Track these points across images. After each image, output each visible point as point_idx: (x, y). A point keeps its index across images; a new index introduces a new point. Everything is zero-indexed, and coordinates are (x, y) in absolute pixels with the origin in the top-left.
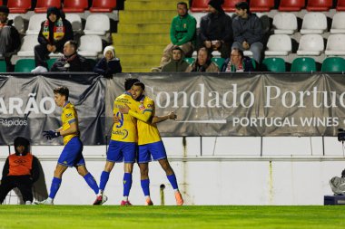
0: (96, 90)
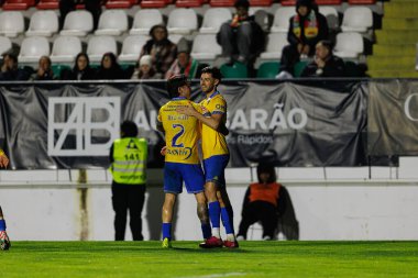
0: (356, 99)
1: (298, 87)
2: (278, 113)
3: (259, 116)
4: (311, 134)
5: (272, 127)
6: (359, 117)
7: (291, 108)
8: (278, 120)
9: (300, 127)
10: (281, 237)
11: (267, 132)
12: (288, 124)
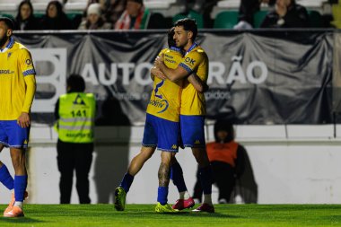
0: (320, 52)
1: (259, 38)
2: (236, 66)
3: (216, 69)
4: (272, 89)
5: (229, 81)
6: (324, 71)
7: (251, 61)
8: (237, 74)
9: (259, 81)
10: (239, 200)
11: (224, 87)
12: (247, 79)
